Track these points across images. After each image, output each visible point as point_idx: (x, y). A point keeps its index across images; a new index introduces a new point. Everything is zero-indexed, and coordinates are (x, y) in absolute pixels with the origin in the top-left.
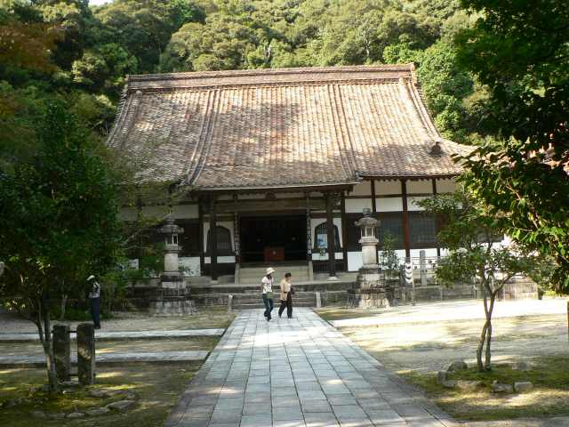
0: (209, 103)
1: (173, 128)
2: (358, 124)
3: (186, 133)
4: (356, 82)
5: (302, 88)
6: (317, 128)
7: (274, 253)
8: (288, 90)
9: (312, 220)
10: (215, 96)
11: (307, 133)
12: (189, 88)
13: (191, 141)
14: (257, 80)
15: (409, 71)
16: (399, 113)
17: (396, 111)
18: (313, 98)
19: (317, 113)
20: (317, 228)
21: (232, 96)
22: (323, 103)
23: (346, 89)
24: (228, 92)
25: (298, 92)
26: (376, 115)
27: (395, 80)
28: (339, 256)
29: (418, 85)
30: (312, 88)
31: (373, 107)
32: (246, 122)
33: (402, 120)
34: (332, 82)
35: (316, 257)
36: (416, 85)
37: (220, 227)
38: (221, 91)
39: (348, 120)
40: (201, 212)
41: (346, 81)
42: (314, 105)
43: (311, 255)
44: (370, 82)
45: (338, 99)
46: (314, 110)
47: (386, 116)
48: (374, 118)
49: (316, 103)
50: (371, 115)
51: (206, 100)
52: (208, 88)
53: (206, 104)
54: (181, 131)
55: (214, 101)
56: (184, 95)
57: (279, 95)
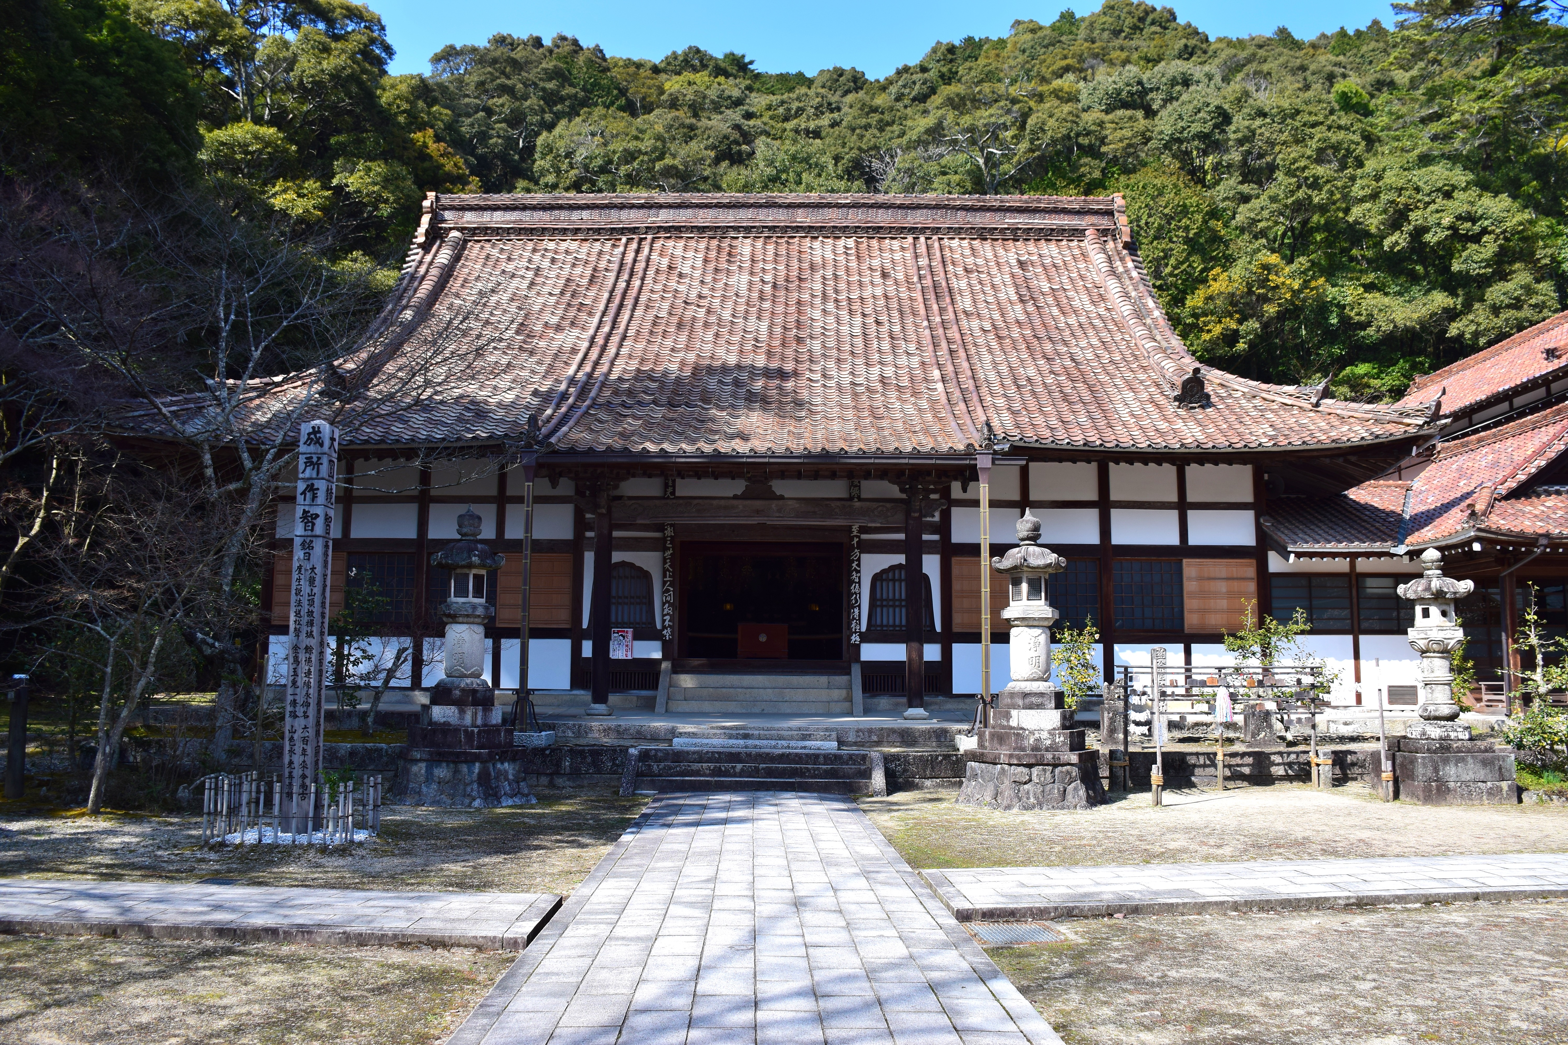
0: (622, 265)
1: (526, 316)
2: (988, 326)
3: (558, 328)
4: (983, 234)
5: (851, 243)
6: (884, 329)
7: (763, 638)
8: (817, 244)
9: (866, 558)
10: (637, 251)
11: (859, 342)
12: (577, 231)
13: (568, 346)
14: (744, 217)
15: (1110, 213)
16: (1090, 307)
17: (1081, 301)
18: (876, 263)
19: (886, 297)
20: (877, 579)
21: (679, 252)
22: (901, 276)
23: (958, 247)
24: (670, 243)
25: (840, 250)
26: (1031, 308)
27: (1078, 233)
28: (932, 652)
29: (1132, 247)
30: (874, 243)
31: (1024, 291)
32: (709, 312)
33: (1097, 322)
34: (923, 230)
35: (872, 652)
36: (1126, 246)
37: (623, 564)
38: (653, 240)
39: (962, 316)
40: (580, 525)
41: (959, 231)
42: (878, 280)
43: (857, 647)
44: (1015, 234)
45: (939, 269)
46: (879, 292)
47: (1055, 311)
48: (1027, 313)
49: (885, 275)
50: (1018, 307)
51: (616, 260)
52: (622, 231)
53: (615, 267)
54: (546, 325)
55: (635, 261)
56: (564, 246)
57: (795, 254)
